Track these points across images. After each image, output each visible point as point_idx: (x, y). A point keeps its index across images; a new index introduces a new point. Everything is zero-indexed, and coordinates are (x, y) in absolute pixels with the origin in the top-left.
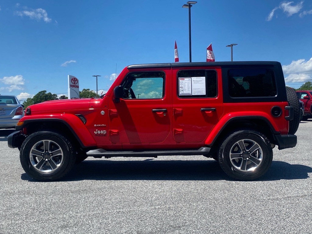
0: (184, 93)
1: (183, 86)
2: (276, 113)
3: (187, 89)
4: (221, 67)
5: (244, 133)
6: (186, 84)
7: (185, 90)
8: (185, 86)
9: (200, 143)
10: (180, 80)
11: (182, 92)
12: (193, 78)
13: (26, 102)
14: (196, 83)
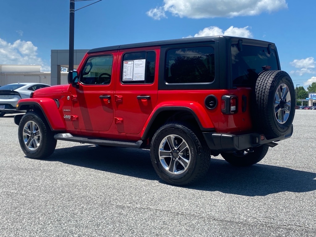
0: (127, 78)
1: (126, 70)
2: (211, 103)
3: (129, 73)
4: (160, 47)
5: (171, 127)
6: (129, 68)
7: (128, 74)
8: (128, 70)
9: (138, 136)
10: (125, 64)
11: (125, 77)
12: (135, 61)
13: (311, 86)
14: (138, 67)
